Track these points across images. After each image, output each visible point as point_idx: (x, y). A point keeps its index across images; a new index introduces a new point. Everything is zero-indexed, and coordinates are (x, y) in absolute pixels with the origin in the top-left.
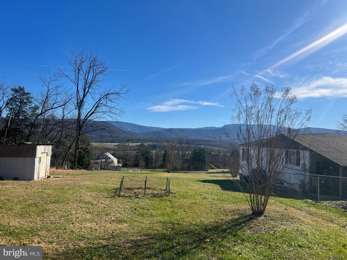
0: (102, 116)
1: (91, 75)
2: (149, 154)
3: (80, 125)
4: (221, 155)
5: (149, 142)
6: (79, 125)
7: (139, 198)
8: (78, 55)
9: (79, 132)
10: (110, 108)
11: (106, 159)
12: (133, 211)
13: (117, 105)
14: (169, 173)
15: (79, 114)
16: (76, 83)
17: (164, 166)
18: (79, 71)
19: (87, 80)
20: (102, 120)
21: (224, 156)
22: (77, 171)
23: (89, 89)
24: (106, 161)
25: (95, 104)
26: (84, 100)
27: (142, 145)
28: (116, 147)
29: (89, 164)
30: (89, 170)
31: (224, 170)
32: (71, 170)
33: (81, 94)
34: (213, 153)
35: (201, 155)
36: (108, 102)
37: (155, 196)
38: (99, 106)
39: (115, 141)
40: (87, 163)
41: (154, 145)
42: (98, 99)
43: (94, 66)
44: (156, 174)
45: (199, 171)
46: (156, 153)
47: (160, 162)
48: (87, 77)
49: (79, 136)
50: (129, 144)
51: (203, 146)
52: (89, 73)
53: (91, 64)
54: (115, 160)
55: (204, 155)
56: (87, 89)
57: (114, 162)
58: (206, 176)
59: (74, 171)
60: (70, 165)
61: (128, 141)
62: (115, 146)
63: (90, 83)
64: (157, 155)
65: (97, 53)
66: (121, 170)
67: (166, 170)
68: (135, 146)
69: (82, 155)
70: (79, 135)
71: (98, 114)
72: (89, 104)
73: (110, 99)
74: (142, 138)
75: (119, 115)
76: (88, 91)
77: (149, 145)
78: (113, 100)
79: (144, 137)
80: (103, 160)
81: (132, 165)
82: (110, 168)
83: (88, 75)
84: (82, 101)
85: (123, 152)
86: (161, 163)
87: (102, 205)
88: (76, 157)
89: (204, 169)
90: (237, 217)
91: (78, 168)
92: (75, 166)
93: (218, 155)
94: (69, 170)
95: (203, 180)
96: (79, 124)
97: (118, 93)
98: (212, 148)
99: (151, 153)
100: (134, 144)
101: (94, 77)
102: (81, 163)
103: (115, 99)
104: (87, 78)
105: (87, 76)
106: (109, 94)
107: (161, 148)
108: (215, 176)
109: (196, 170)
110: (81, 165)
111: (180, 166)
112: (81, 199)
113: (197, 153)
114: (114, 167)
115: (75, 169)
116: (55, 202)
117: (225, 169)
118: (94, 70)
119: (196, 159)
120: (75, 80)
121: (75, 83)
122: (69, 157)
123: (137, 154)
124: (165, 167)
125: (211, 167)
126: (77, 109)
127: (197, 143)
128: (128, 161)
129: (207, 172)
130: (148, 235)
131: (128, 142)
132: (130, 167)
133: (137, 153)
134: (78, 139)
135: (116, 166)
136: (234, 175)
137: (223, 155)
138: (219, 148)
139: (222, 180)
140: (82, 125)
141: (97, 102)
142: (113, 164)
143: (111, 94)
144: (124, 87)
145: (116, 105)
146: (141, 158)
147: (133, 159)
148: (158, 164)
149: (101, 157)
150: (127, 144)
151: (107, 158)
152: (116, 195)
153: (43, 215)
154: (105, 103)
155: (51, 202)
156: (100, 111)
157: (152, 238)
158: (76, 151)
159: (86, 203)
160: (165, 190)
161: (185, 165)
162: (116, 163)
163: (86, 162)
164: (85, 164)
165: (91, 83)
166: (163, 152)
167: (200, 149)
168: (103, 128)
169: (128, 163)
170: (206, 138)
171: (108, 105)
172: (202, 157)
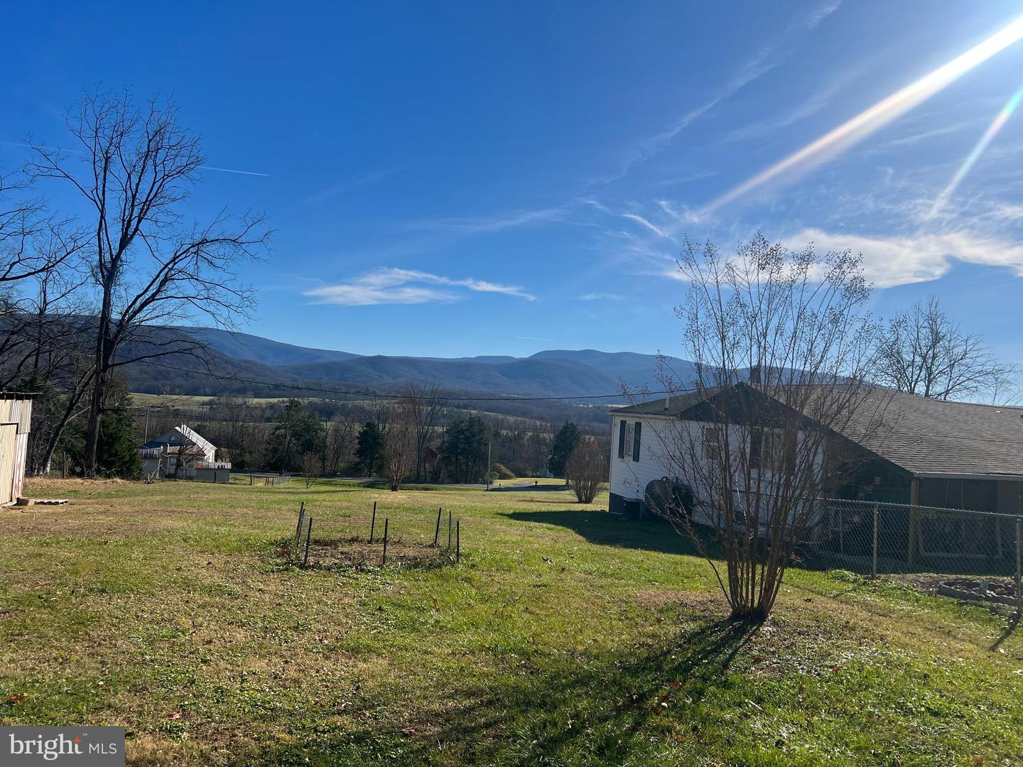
0: (179, 312)
1: (149, 177)
2: (317, 433)
3: (109, 336)
4: (527, 437)
5: (309, 397)
6: (105, 335)
7: (369, 571)
8: (105, 109)
9: (106, 359)
10: (209, 285)
11: (181, 445)
12: (374, 614)
13: (233, 277)
14: (396, 490)
15: (107, 303)
16: (97, 200)
17: (359, 469)
18: (106, 163)
19: (137, 191)
20: (178, 323)
21: (537, 440)
22: (99, 484)
23: (139, 222)
24: (180, 453)
25: (158, 272)
26: (123, 256)
27: (293, 405)
28: (206, 409)
29: (132, 460)
30: (138, 479)
31: (536, 482)
32: (79, 480)
33: (115, 235)
34: (504, 432)
35: (474, 436)
36: (204, 265)
37: (414, 564)
38: (173, 277)
39: (202, 390)
40: (127, 458)
41: (326, 403)
42: (171, 256)
43: (158, 149)
44: (358, 494)
45: (466, 482)
46: (336, 430)
47: (350, 457)
48: (138, 184)
49: (104, 370)
50: (247, 400)
51: (476, 412)
52: (143, 170)
53: (150, 141)
54: (210, 450)
55: (482, 439)
56: (134, 223)
57: (205, 455)
58: (510, 500)
59: (88, 482)
60: (69, 462)
61: (242, 391)
62: (204, 404)
63: (145, 203)
64: (339, 437)
65: (173, 110)
66: (230, 481)
67: (367, 482)
68: (264, 406)
69: (111, 431)
70: (106, 367)
71: (170, 305)
72: (138, 271)
73: (209, 258)
74: (289, 383)
75: (239, 310)
76: (137, 229)
77: (311, 406)
78: (218, 262)
79: (295, 380)
80: (170, 449)
81: (262, 465)
82: (194, 473)
83: (140, 176)
84: (116, 260)
85: (230, 424)
86: (350, 460)
87: (267, 597)
88: (95, 437)
89: (480, 479)
90: (691, 627)
91: (99, 472)
92: (89, 467)
93: (519, 437)
94: (72, 480)
95: (512, 511)
96: (107, 333)
97: (234, 241)
98: (500, 416)
99: (322, 430)
100: (263, 401)
101: (157, 185)
102: (105, 456)
103: (222, 257)
104: (137, 188)
105: (134, 179)
106: (207, 242)
107: (349, 414)
108: (532, 501)
109: (457, 482)
110: (109, 465)
111: (411, 471)
112: (184, 579)
113: (462, 432)
114: (208, 469)
115: (90, 477)
116: (103, 591)
117: (538, 477)
118: (158, 162)
119: (459, 450)
120: (95, 192)
121: (95, 201)
122: (67, 437)
123: (277, 432)
124: (363, 472)
125: (499, 471)
126: (101, 284)
127: (456, 402)
128: (247, 454)
129: (491, 487)
130: (469, 694)
131: (243, 394)
132: (253, 472)
133: (277, 428)
134: (102, 379)
135: (213, 467)
136: (584, 498)
137: (532, 437)
138: (520, 419)
139: (562, 512)
140: (116, 336)
141: (166, 266)
142: (202, 460)
143: (212, 241)
144: (255, 223)
145: (226, 276)
146: (291, 445)
147: (264, 446)
148: (342, 462)
149: (163, 439)
150: (240, 400)
151: (183, 442)
152: (293, 565)
153: (87, 634)
154: (191, 270)
155: (91, 590)
156: (172, 293)
157: (490, 703)
158: (92, 420)
159: (210, 590)
160: (431, 546)
161: (425, 468)
162: (211, 457)
163: (123, 454)
164: (120, 459)
165: (148, 204)
166: (358, 428)
167: (472, 420)
168: (186, 350)
169: (247, 458)
170: (484, 389)
171: (202, 276)
172: (475, 444)
